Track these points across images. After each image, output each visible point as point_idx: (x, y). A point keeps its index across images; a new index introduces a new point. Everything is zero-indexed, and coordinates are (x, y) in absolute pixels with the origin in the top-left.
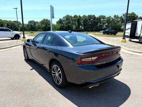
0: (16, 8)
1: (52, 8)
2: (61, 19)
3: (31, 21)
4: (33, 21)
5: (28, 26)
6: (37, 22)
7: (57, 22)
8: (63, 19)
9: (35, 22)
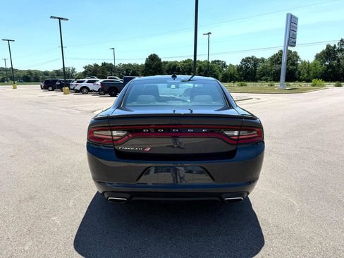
0: (209, 33)
1: (292, 22)
2: (332, 45)
3: (247, 58)
4: (252, 58)
5: (239, 69)
6: (263, 60)
7: (318, 57)
8: (337, 46)
9: (257, 59)
